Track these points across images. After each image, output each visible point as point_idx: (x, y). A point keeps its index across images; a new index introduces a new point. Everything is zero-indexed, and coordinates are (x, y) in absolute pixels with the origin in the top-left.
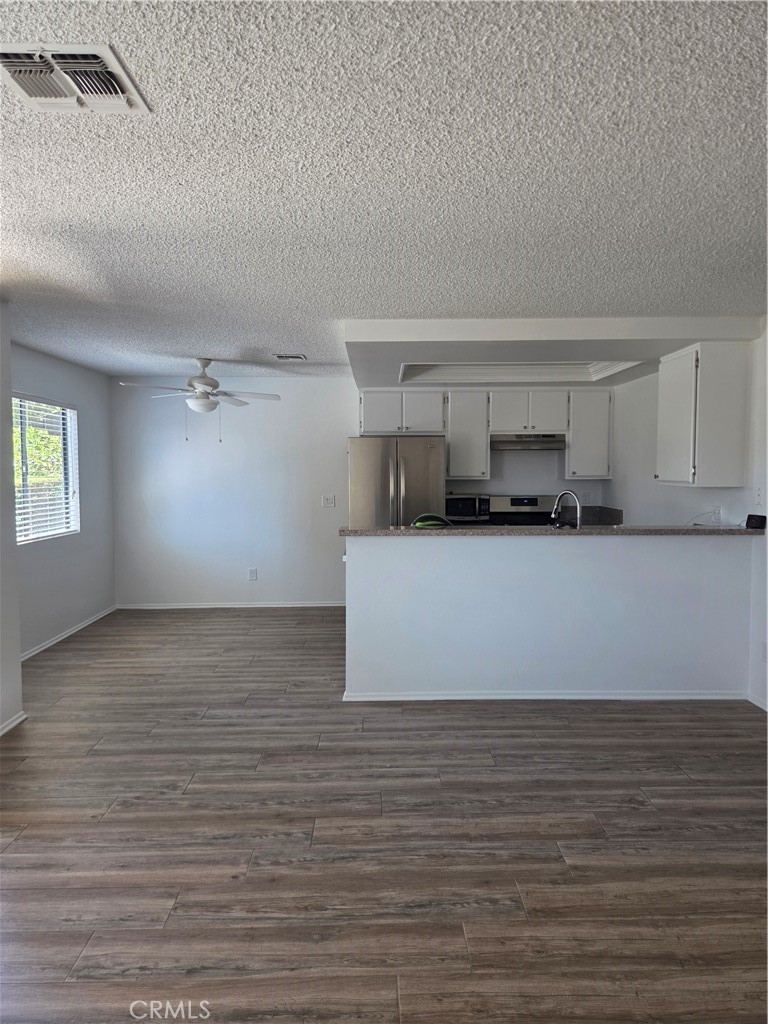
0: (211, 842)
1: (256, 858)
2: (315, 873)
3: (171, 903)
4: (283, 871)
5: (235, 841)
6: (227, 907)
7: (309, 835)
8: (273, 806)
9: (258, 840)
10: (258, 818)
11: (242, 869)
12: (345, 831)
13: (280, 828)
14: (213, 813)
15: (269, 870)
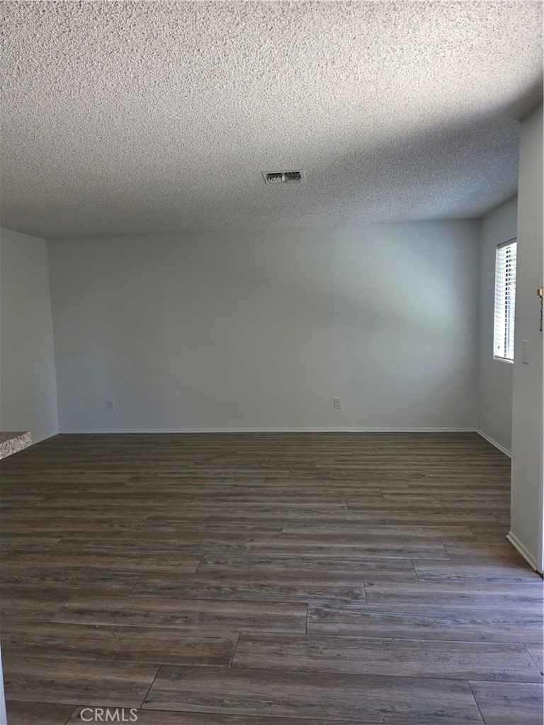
0: (270, 561)
1: (240, 550)
2: (206, 541)
3: (284, 531)
4: (224, 542)
5: (255, 560)
6: (254, 529)
7: (204, 561)
8: (225, 585)
9: (239, 560)
10: (238, 577)
11: (248, 544)
12: (177, 563)
13: (222, 568)
14: (274, 583)
15: (233, 544)
